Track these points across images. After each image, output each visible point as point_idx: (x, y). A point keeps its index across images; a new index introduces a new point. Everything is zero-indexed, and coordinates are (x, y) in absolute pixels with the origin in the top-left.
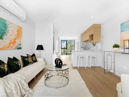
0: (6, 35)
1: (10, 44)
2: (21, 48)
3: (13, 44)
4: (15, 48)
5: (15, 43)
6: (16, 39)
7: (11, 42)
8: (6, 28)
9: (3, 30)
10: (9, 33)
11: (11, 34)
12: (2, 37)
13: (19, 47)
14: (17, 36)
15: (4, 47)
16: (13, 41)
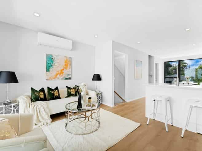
0: (53, 67)
1: (57, 75)
2: (70, 79)
3: (60, 75)
4: (63, 78)
5: (62, 74)
6: (63, 69)
7: (57, 73)
8: (52, 62)
9: (50, 64)
10: (56, 65)
11: (58, 66)
12: (49, 70)
13: (68, 77)
14: (65, 67)
15: (50, 77)
16: (60, 72)
